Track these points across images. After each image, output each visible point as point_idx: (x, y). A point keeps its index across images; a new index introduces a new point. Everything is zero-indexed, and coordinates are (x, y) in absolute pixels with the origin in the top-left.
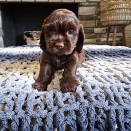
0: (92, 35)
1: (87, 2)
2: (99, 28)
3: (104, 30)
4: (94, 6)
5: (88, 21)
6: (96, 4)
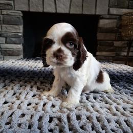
1: (108, 14)
2: (120, 42)
3: (124, 44)
5: (108, 34)
6: (118, 17)
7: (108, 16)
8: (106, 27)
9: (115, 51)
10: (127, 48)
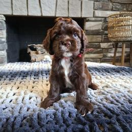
0: (99, 50)
1: (94, 17)
2: (106, 43)
3: (110, 45)
4: (101, 21)
5: (95, 36)
6: (103, 19)
7: (94, 19)
8: (92, 29)
9: (102, 53)
10: (114, 49)
